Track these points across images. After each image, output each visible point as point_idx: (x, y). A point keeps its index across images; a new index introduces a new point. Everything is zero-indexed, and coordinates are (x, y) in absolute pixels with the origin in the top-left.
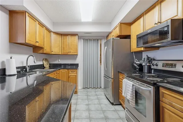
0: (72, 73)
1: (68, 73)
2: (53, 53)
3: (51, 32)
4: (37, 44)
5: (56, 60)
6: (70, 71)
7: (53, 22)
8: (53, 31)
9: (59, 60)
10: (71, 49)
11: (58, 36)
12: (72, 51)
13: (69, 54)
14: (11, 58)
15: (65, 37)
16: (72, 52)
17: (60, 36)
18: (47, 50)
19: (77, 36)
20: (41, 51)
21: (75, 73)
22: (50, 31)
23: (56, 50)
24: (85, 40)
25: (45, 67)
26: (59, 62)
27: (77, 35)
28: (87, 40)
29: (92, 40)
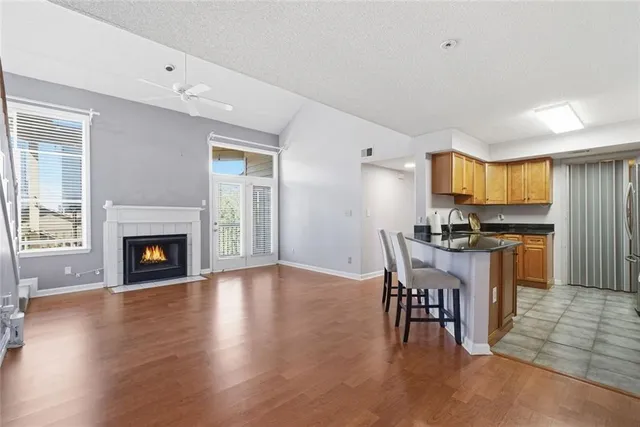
0: (534, 242)
2: (488, 203)
3: (485, 163)
4: (464, 192)
5: (491, 218)
6: (529, 239)
7: (489, 145)
8: (488, 160)
9: (503, 217)
10: (532, 192)
11: (500, 168)
12: (533, 196)
13: (526, 202)
14: (436, 213)
15: (515, 168)
16: (534, 199)
17: (505, 167)
18: (478, 198)
19: (548, 162)
20: (468, 202)
21: (541, 242)
22: (481, 163)
23: (495, 196)
24: (575, 165)
25: (473, 230)
26: (502, 220)
27: (548, 158)
28: (582, 166)
29: (598, 163)
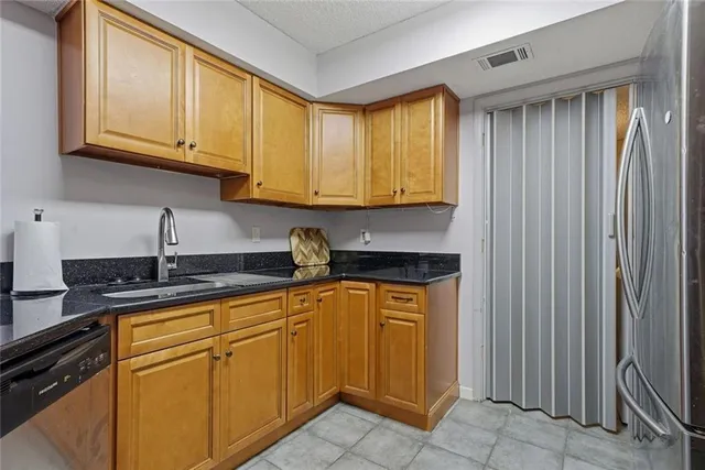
0: (399, 304)
1: (379, 304)
2: (320, 201)
3: (311, 102)
5: (355, 236)
6: (390, 295)
7: (318, 55)
8: (316, 95)
10: (410, 175)
11: (349, 117)
13: (398, 200)
14: (38, 218)
16: (415, 191)
17: (359, 117)
20: (242, 194)
22: (301, 101)
23: (339, 184)
24: (505, 110)
25: (297, 267)
26: (367, 243)
27: (441, 89)
29: (548, 103)
